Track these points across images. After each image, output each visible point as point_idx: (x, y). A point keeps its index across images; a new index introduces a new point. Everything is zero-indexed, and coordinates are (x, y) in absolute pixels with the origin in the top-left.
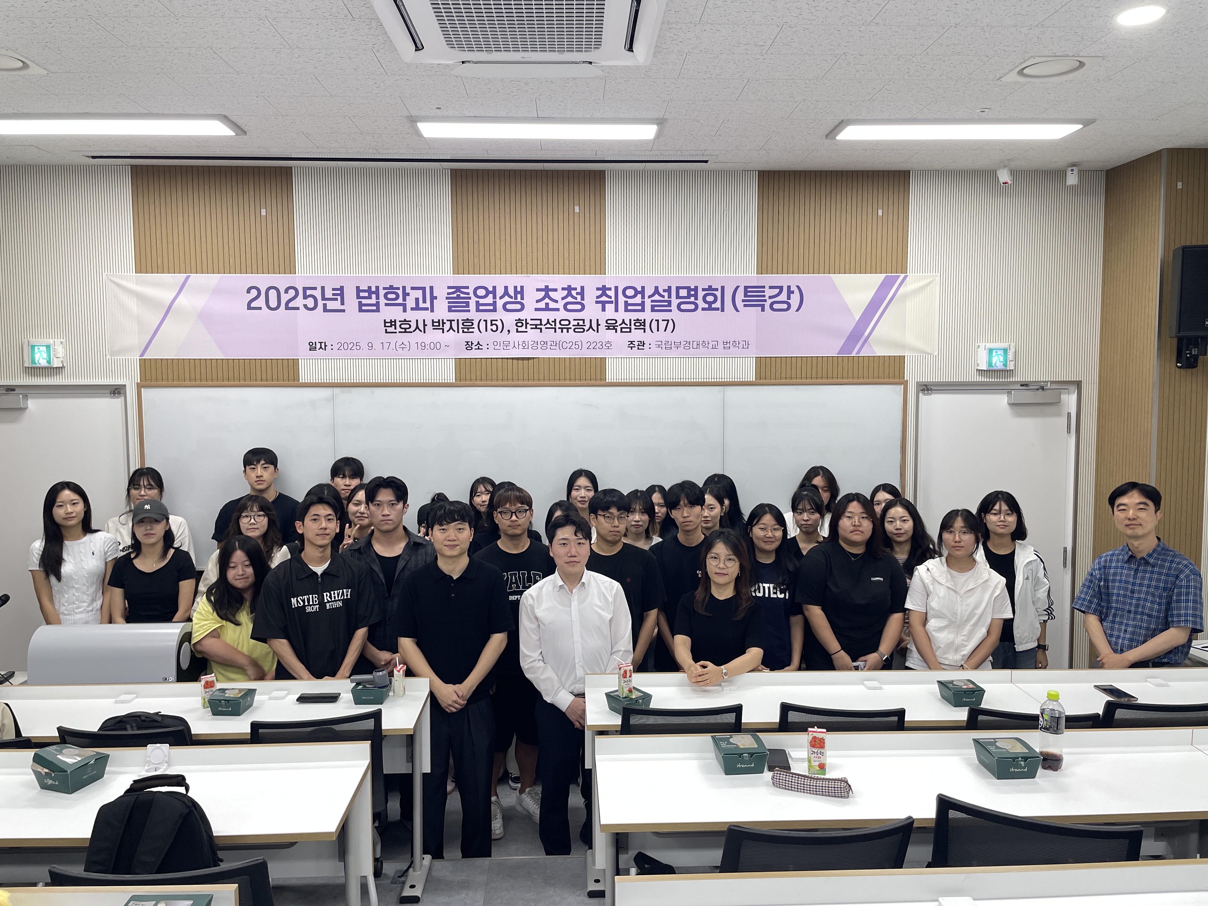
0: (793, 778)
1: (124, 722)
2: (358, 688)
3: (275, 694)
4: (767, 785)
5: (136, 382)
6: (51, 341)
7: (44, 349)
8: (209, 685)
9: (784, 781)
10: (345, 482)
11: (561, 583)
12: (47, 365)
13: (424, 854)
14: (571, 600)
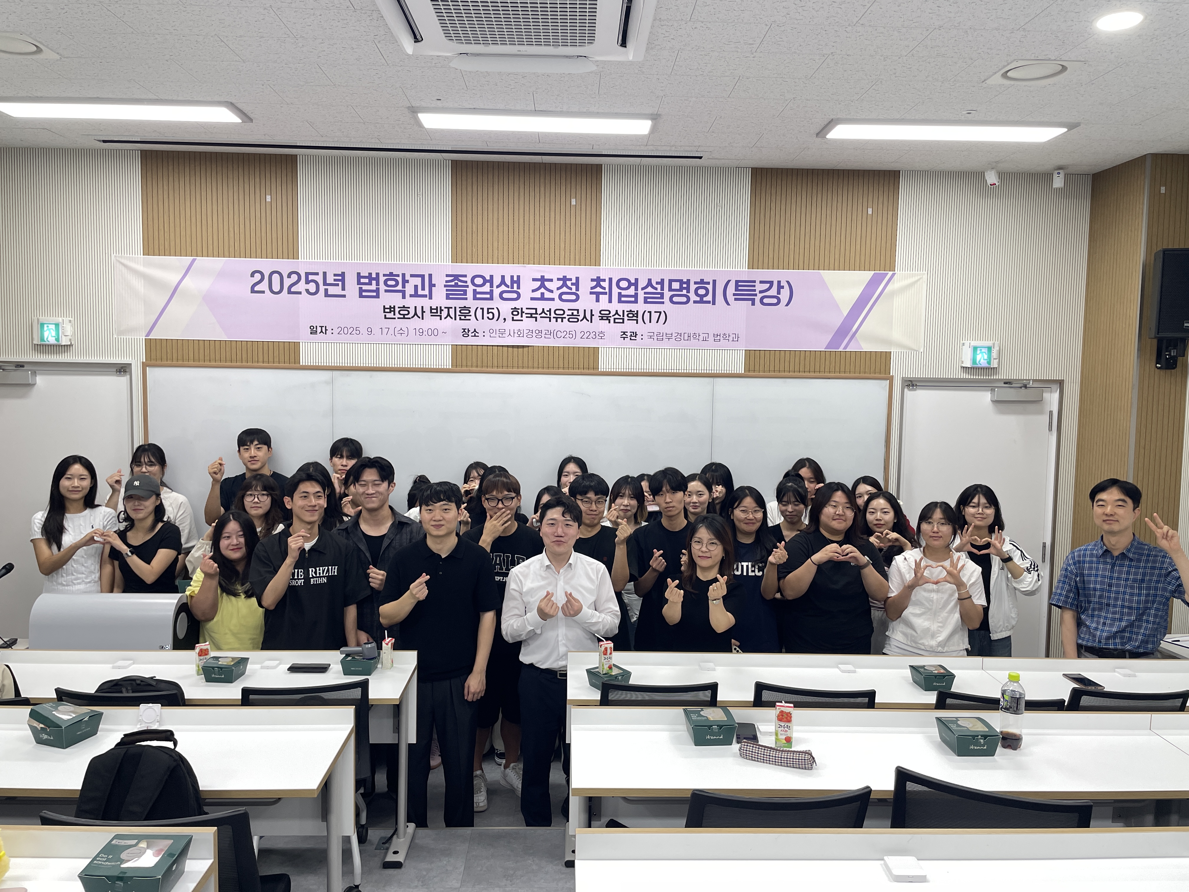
0: (760, 750)
1: (120, 685)
2: (347, 659)
3: (268, 663)
4: (734, 756)
5: (141, 361)
6: (60, 320)
7: (53, 327)
8: (203, 653)
9: (751, 753)
10: (342, 462)
11: (548, 563)
12: (55, 342)
13: (408, 821)
14: (557, 580)
